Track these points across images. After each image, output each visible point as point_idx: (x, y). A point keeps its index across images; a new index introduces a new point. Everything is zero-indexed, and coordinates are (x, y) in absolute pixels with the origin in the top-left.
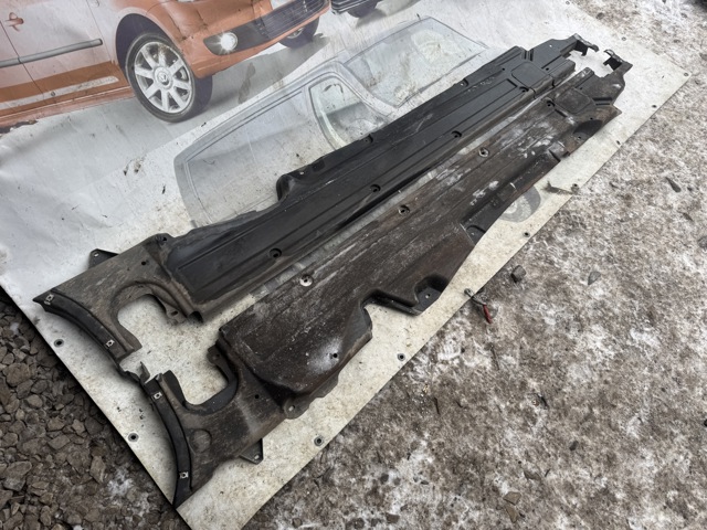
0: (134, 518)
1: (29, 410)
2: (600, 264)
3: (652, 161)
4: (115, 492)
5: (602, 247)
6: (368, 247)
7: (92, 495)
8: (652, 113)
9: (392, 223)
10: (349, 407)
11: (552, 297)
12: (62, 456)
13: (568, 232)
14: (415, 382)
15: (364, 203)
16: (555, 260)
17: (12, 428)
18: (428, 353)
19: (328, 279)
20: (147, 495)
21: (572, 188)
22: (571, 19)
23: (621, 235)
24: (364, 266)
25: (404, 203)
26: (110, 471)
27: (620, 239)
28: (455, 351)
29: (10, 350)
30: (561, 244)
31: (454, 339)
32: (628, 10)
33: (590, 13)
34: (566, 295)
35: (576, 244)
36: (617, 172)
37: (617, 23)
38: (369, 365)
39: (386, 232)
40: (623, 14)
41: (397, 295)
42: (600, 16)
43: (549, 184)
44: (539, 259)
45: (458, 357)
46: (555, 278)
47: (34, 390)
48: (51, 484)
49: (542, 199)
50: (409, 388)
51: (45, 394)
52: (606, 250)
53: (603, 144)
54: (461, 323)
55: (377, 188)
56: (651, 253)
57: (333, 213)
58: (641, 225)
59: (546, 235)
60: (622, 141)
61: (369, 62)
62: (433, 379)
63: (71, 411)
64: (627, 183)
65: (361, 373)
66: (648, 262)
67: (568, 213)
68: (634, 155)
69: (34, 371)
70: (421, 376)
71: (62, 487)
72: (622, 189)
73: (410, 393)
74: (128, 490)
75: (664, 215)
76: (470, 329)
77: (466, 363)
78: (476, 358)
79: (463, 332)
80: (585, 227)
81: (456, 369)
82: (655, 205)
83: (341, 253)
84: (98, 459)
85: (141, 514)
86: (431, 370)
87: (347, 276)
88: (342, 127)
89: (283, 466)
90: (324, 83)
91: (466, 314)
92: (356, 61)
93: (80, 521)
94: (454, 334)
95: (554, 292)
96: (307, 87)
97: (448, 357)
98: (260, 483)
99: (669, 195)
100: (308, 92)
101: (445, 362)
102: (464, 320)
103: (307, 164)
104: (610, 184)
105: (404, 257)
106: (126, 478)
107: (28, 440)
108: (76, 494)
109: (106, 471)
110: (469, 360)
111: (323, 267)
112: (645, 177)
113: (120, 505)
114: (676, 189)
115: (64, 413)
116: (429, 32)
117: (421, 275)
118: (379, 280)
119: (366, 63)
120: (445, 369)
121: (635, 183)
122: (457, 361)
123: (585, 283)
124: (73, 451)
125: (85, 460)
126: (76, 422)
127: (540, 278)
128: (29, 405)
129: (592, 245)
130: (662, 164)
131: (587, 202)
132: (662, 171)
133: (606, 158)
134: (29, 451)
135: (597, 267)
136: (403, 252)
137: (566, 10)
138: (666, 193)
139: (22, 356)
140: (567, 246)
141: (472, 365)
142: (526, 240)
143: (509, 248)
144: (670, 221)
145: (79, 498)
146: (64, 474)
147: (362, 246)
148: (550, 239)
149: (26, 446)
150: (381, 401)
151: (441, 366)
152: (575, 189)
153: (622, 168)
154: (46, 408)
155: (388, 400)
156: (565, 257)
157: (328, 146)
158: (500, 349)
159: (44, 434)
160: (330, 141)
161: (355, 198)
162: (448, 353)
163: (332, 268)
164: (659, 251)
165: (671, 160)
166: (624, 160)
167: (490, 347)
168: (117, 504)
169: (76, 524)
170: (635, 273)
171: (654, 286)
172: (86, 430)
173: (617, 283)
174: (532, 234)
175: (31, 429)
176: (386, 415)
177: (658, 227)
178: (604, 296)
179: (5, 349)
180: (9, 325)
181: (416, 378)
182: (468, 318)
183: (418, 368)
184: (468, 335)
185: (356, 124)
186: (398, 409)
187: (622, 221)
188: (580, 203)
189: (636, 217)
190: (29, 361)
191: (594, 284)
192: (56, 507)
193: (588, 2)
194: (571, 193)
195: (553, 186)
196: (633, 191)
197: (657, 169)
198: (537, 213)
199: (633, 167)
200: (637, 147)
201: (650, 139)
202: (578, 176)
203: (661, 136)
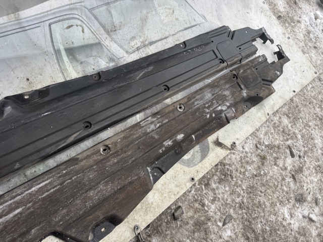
2: (234, 209)
3: (283, 131)
5: (239, 195)
6: (61, 184)
8: (292, 96)
9: (91, 162)
11: (196, 235)
13: (220, 181)
15: (71, 139)
16: (207, 202)
19: (11, 215)
21: (232, 145)
22: (263, 15)
23: (253, 187)
24: (52, 203)
25: (107, 143)
27: (252, 190)
30: (213, 190)
32: (296, 18)
33: (275, 14)
34: (206, 234)
35: (223, 191)
36: (262, 136)
37: (287, 25)
39: (82, 170)
40: (292, 20)
41: (73, 235)
42: (279, 17)
43: (218, 139)
44: (196, 201)
46: (203, 218)
49: (210, 150)
52: (241, 198)
53: (259, 114)
55: (88, 125)
56: (267, 204)
57: (39, 145)
58: (267, 181)
59: (205, 181)
60: (271, 113)
61: (113, 12)
64: (266, 146)
66: (264, 211)
67: (224, 165)
68: (275, 123)
72: (262, 151)
75: (281, 175)
80: (232, 178)
82: (278, 166)
83: (33, 189)
87: (32, 212)
88: (77, 61)
90: (67, 21)
92: (101, 9)
95: (199, 230)
96: (47, 23)
99: (287, 159)
103: (34, 89)
104: (256, 145)
105: (91, 198)
111: (10, 202)
112: (277, 143)
114: (292, 155)
117: (100, 215)
118: (60, 221)
119: (110, 12)
121: (270, 147)
123: (220, 224)
127: (192, 217)
129: (233, 193)
130: (289, 135)
131: (238, 157)
132: (287, 140)
133: (258, 124)
135: (232, 211)
136: (91, 193)
137: (262, 8)
138: (286, 157)
140: (217, 192)
142: (189, 185)
143: (178, 189)
144: (283, 179)
147: (55, 184)
148: (207, 185)
152: (234, 146)
153: (266, 134)
156: (213, 201)
157: (61, 75)
160: (63, 71)
161: (66, 133)
163: (18, 205)
164: (272, 203)
165: (294, 133)
166: (268, 127)
170: (254, 219)
171: (263, 231)
173: (241, 226)
174: (196, 179)
177: (276, 183)
178: (231, 237)
185: (91, 60)
187: (256, 176)
188: (233, 157)
189: (265, 174)
191: (226, 226)
193: (275, 5)
194: (230, 150)
195: (220, 141)
196: (268, 152)
197: (285, 138)
198: (203, 161)
199: (272, 134)
200: (278, 118)
201: (286, 115)
202: (238, 136)
203: (293, 114)
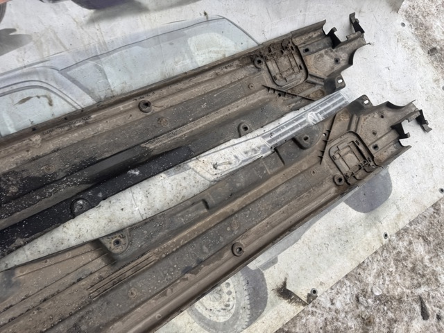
3: (413, 269)
8: (436, 199)
21: (309, 295)
22: (400, 45)
33: (424, 44)
36: (370, 279)
42: (432, 51)
43: (285, 284)
49: (269, 304)
53: (369, 235)
60: (391, 232)
61: (107, 69)
64: (377, 298)
68: (399, 253)
72: (367, 308)
90: (19, 93)
92: (83, 67)
99: (414, 322)
104: (357, 297)
112: (398, 291)
114: (425, 315)
116: (217, 37)
119: (101, 70)
121: (384, 300)
130: (423, 276)
131: (320, 321)
132: (419, 285)
133: (363, 255)
137: (398, 33)
138: (411, 319)
152: (313, 295)
153: (379, 274)
165: (434, 273)
166: (385, 260)
188: (312, 320)
193: (427, 28)
194: (304, 304)
195: (288, 288)
196: (378, 310)
197: (415, 282)
198: (255, 324)
199: (390, 274)
200: (405, 244)
201: (423, 237)
202: (323, 278)
203: (436, 237)
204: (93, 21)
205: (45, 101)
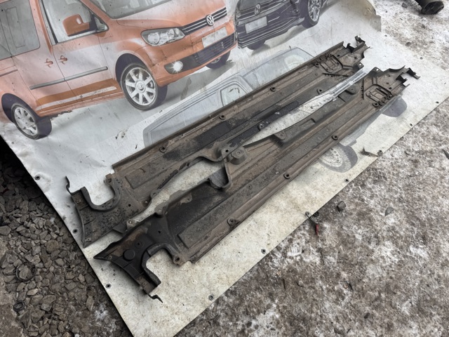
0: (107, 333)
1: (57, 267)
2: (394, 203)
3: (434, 139)
4: (98, 317)
5: (396, 192)
7: (86, 317)
8: (435, 107)
10: (231, 279)
11: (361, 222)
12: (72, 294)
13: (375, 182)
14: (272, 268)
16: (365, 199)
17: (47, 276)
18: (281, 251)
20: (115, 320)
21: (378, 153)
22: (388, 45)
23: (409, 185)
26: (97, 305)
27: (409, 188)
28: (298, 251)
29: (49, 233)
30: (370, 189)
31: (298, 244)
32: (427, 40)
33: (402, 42)
34: (370, 221)
35: (380, 189)
36: (410, 145)
37: (419, 48)
38: (244, 255)
40: (424, 43)
42: (408, 44)
43: (364, 150)
44: (355, 197)
45: (300, 255)
46: (365, 210)
47: (60, 256)
48: (65, 309)
49: (359, 159)
50: (268, 272)
51: (66, 258)
52: (398, 194)
53: (401, 126)
54: (304, 234)
56: (428, 197)
58: (423, 180)
59: (360, 182)
60: (414, 124)
61: (257, 75)
62: (284, 268)
63: (79, 269)
64: (416, 152)
65: (239, 259)
66: (425, 203)
67: (376, 170)
68: (423, 134)
69: (61, 245)
70: (276, 265)
71: (71, 312)
72: (413, 156)
73: (269, 275)
74: (106, 316)
75: (439, 174)
76: (308, 238)
77: (304, 259)
78: (310, 257)
79: (304, 240)
80: (386, 179)
81: (297, 262)
82: (434, 167)
84: (90, 297)
85: (111, 331)
86: (283, 262)
89: (191, 310)
91: (307, 229)
92: (250, 74)
93: (78, 332)
94: (298, 241)
95: (363, 219)
96: (219, 90)
97: (294, 255)
98: (177, 319)
99: (444, 161)
100: (219, 93)
101: (291, 258)
102: (305, 233)
104: (405, 152)
106: (105, 310)
107: (55, 283)
108: (78, 316)
109: (94, 305)
110: (306, 258)
112: (428, 149)
113: (100, 325)
115: (74, 270)
119: (255, 75)
120: (291, 262)
121: (422, 152)
122: (299, 258)
123: (383, 214)
124: (78, 292)
125: (84, 297)
126: (81, 275)
127: (354, 210)
128: (57, 264)
129: (389, 190)
130: (441, 141)
131: (389, 164)
132: (440, 145)
133: (402, 134)
134: (55, 290)
135: (392, 204)
137: (385, 40)
138: (442, 160)
139: (55, 236)
140: (373, 190)
141: (308, 261)
142: (345, 184)
143: (335, 188)
144: (442, 177)
145: (79, 318)
146: (72, 304)
148: (363, 186)
149: (54, 287)
150: (251, 278)
151: (289, 260)
152: (380, 153)
153: (414, 143)
154: (66, 266)
155: (255, 277)
156: (372, 197)
158: (326, 252)
159: (63, 281)
162: (294, 252)
164: (434, 197)
165: (447, 138)
166: (416, 137)
167: (320, 250)
168: (99, 324)
169: (76, 333)
170: (416, 210)
171: (428, 219)
172: (85, 281)
173: (404, 215)
174: (350, 180)
175: (57, 278)
176: (253, 287)
177: (435, 181)
178: (395, 223)
179: (47, 232)
180: (50, 219)
181: (273, 266)
182: (307, 231)
183: (275, 260)
184: (307, 242)
186: (261, 284)
187: (411, 176)
188: (384, 164)
189: (420, 174)
190: (58, 239)
191: (389, 216)
192: (66, 322)
193: (400, 35)
194: (377, 156)
195: (366, 151)
196: (420, 157)
197: (437, 144)
198: (354, 167)
199: (421, 142)
200: (425, 129)
201: (434, 124)
202: (383, 146)
203: (442, 123)
204: (253, 54)
205: (237, 90)
